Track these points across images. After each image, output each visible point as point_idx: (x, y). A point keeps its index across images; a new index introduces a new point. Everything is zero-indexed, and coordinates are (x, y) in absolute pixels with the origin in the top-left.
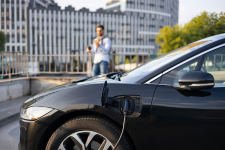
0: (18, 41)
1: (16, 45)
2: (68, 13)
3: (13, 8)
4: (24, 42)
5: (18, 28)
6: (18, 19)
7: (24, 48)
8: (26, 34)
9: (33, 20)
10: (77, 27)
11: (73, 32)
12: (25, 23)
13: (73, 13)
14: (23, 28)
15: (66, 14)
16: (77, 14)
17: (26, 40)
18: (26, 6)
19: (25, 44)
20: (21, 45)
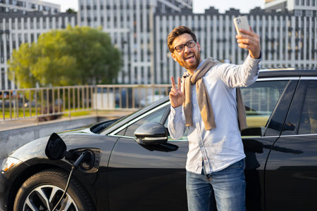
0: (142, 60)
1: (139, 64)
2: (209, 18)
3: (135, 16)
4: (149, 61)
5: (142, 42)
6: (142, 31)
7: (149, 68)
8: (152, 50)
9: (161, 30)
10: (221, 37)
11: (215, 44)
12: (151, 35)
13: (215, 17)
14: (148, 42)
15: (206, 19)
16: (221, 18)
17: (152, 58)
18: (152, 11)
19: (151, 64)
20: (146, 64)
